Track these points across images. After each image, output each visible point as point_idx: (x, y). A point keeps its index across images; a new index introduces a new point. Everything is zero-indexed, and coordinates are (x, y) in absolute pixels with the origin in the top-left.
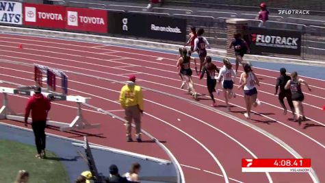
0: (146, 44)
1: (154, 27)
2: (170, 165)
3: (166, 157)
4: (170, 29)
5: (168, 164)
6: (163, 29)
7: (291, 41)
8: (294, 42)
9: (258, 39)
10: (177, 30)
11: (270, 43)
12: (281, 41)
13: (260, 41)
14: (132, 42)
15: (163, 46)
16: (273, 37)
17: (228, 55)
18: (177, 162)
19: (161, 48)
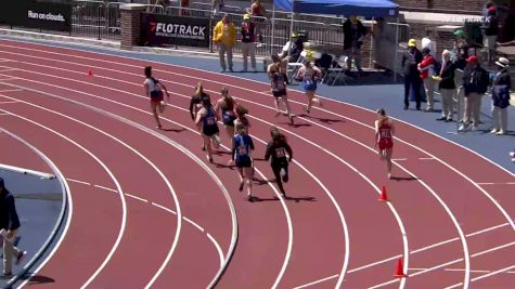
0: (22, 34)
1: (31, 14)
2: (54, 179)
3: (49, 170)
4: (50, 17)
5: (51, 178)
6: (42, 16)
7: (197, 31)
8: (201, 31)
9: (158, 28)
10: (60, 18)
11: (173, 32)
12: (185, 31)
13: (161, 31)
14: (5, 33)
15: (43, 37)
16: (177, 26)
17: (122, 47)
18: (62, 177)
19: (41, 40)
